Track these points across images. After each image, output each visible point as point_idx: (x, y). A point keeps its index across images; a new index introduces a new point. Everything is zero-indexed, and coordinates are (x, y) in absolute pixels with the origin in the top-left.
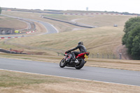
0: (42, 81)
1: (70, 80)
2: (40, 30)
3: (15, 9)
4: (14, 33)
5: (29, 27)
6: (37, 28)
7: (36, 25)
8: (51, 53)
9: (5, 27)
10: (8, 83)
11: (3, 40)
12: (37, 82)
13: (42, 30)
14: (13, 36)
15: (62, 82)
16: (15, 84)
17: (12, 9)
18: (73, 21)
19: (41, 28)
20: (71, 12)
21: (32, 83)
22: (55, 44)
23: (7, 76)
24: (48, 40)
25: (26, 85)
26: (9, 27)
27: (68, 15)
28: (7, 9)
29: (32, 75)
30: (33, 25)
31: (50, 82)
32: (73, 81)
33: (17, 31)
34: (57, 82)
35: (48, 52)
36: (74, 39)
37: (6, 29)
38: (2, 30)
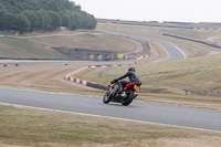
0: (162, 135)
1: (205, 134)
2: (157, 54)
3: (117, 22)
4: (116, 59)
5: (140, 49)
6: (152, 50)
7: (151, 47)
8: (175, 90)
9: (102, 49)
10: (108, 136)
11: (99, 69)
12: (154, 136)
13: (161, 54)
14: (114, 64)
15: (192, 137)
16: (119, 139)
17: (113, 21)
18: (210, 40)
19: (159, 51)
20: (207, 26)
21: (145, 138)
22: (181, 75)
23: (106, 126)
24: (170, 70)
25: (136, 141)
26: (107, 49)
27: (202, 30)
28: (105, 21)
29: (144, 126)
30: (146, 46)
31: (173, 136)
32: (210, 135)
33: (120, 56)
34: (185, 136)
35: (169, 89)
36: (212, 69)
37: (104, 52)
38: (97, 53)
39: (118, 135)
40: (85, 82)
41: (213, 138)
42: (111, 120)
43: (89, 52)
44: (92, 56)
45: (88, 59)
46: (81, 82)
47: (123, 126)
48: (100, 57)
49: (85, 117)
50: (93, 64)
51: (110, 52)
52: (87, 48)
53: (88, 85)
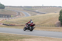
0: (24, 38)
1: (36, 37)
2: (22, 15)
4: (11, 17)
5: (17, 14)
6: (21, 14)
10: (9, 39)
12: (22, 38)
15: (32, 38)
16: (12, 39)
18: (37, 11)
20: (36, 7)
21: (19, 39)
23: (8, 36)
24: (26, 19)
25: (16, 40)
26: (8, 14)
28: (7, 6)
29: (19, 35)
30: (19, 13)
31: (27, 38)
33: (12, 16)
36: (37, 19)
37: (7, 15)
38: (5, 15)
39: (12, 38)
41: (38, 38)
42: (10, 34)
43: (3, 15)
44: (4, 16)
45: (3, 17)
46: (1, 24)
48: (6, 16)
49: (2, 33)
50: (4, 19)
51: (9, 15)
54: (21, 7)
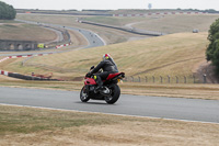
0: (84, 122)
1: (127, 119)
2: (77, 42)
3: (37, 11)
4: (37, 48)
5: (60, 38)
6: (72, 38)
7: (71, 35)
9: (22, 39)
10: (31, 126)
11: (20, 60)
12: (76, 124)
13: (81, 42)
14: (35, 54)
15: (114, 123)
16: (42, 128)
17: (32, 11)
18: (129, 26)
19: (79, 39)
20: (126, 12)
21: (68, 126)
23: (29, 116)
24: (91, 57)
25: (58, 129)
26: (28, 38)
27: (121, 17)
28: (24, 11)
29: (66, 113)
30: (66, 35)
31: (95, 123)
33: (41, 45)
36: (131, 55)
37: (24, 42)
38: (17, 44)
39: (41, 125)
40: (6, 73)
41: (135, 123)
42: (33, 110)
43: (9, 43)
44: (12, 47)
45: (9, 50)
46: (3, 73)
47: (46, 115)
48: (20, 47)
49: (8, 108)
50: (14, 55)
51: (30, 42)
52: (7, 38)
53: (10, 75)
54: (73, 12)
